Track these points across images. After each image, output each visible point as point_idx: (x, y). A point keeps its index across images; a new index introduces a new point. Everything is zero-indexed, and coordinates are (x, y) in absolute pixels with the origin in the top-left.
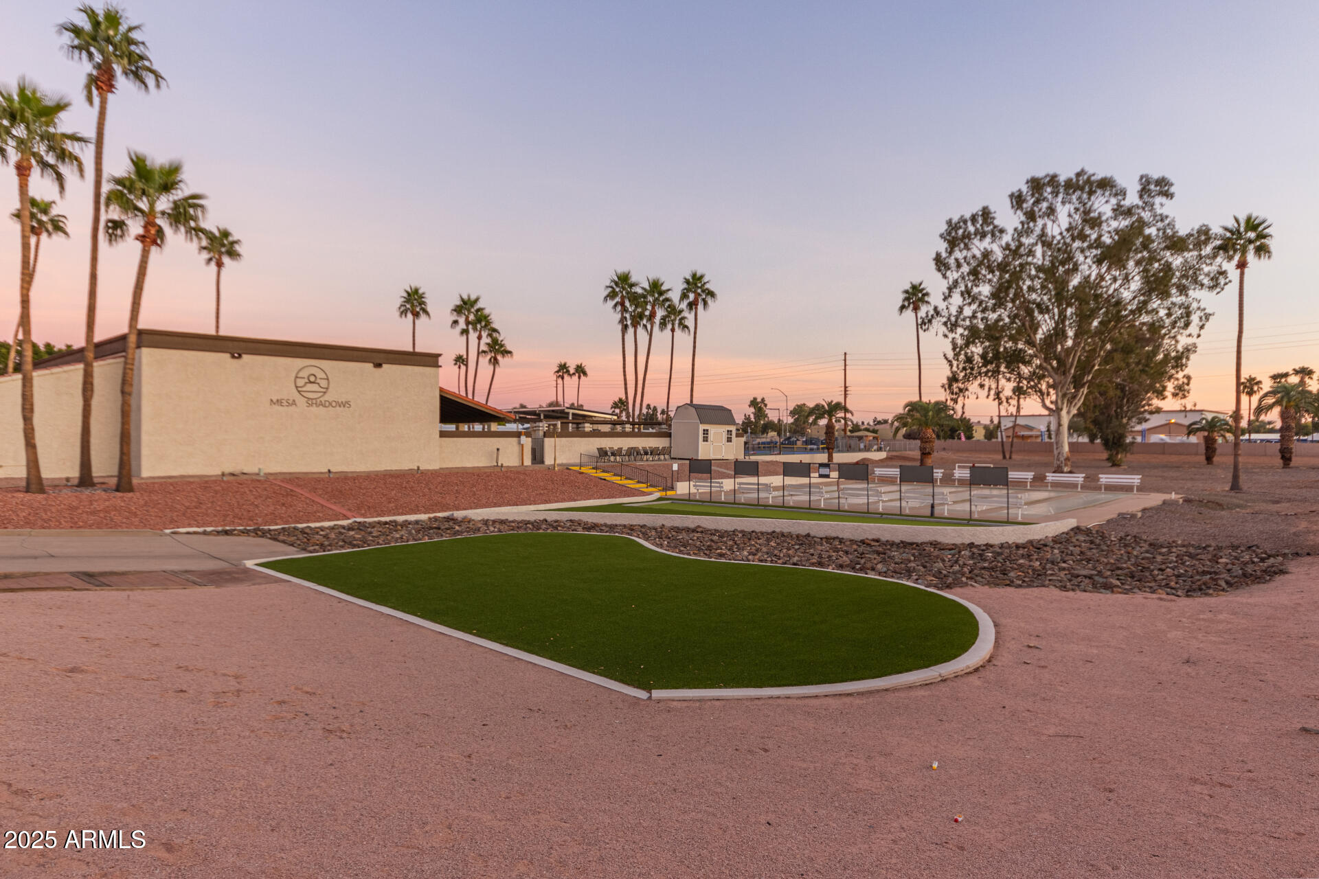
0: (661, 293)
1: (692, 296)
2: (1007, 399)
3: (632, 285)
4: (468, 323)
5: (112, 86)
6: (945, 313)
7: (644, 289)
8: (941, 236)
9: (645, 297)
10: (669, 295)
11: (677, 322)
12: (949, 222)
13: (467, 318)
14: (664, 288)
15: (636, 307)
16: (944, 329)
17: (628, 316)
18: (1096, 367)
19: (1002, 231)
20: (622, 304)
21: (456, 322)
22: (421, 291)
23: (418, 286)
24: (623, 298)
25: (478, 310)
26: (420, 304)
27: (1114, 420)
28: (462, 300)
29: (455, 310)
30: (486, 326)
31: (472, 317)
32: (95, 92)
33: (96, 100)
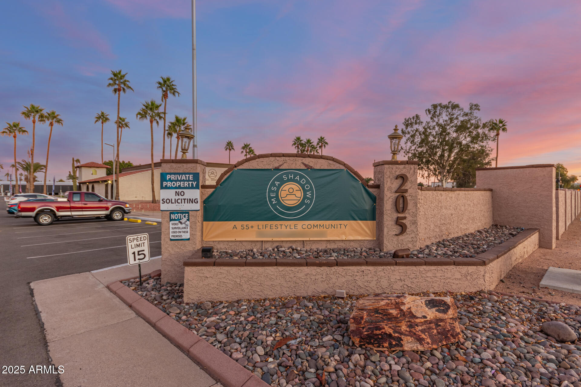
0: (310, 143)
1: (320, 144)
2: (426, 177)
3: (301, 141)
4: (246, 152)
5: (167, 97)
6: (405, 148)
7: (305, 142)
8: (403, 123)
9: (305, 144)
10: (313, 144)
11: (315, 151)
12: (405, 119)
13: (246, 151)
14: (311, 142)
15: (302, 147)
16: (404, 154)
17: (299, 150)
18: (455, 167)
19: (422, 122)
20: (298, 147)
21: (242, 152)
22: (232, 142)
23: (231, 141)
24: (298, 144)
25: (250, 148)
26: (232, 146)
27: (467, 184)
28: (245, 145)
29: (242, 148)
30: (253, 153)
31: (248, 151)
32: (164, 99)
33: (164, 100)
